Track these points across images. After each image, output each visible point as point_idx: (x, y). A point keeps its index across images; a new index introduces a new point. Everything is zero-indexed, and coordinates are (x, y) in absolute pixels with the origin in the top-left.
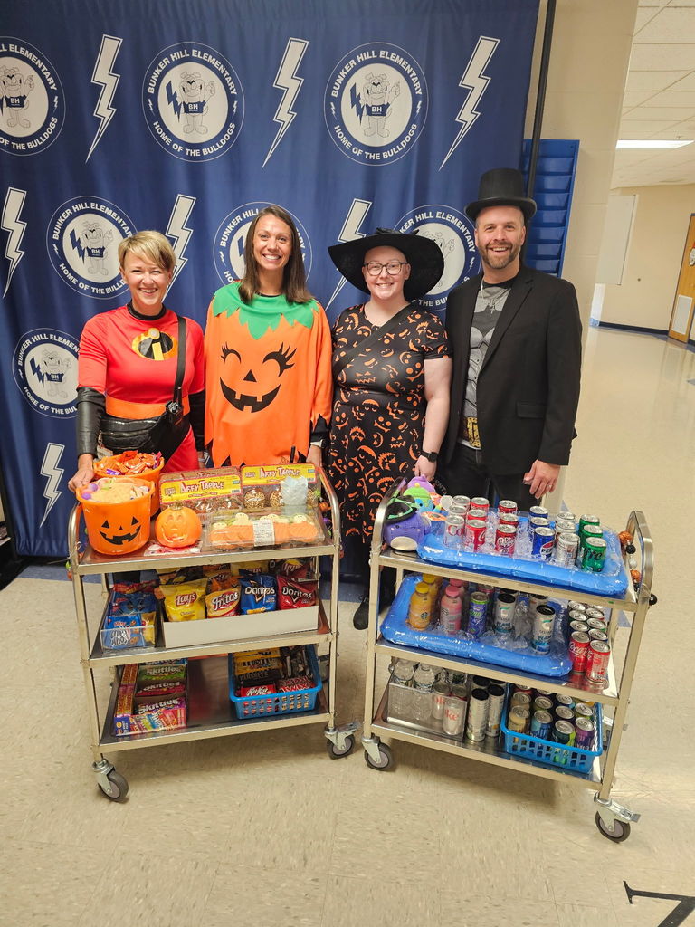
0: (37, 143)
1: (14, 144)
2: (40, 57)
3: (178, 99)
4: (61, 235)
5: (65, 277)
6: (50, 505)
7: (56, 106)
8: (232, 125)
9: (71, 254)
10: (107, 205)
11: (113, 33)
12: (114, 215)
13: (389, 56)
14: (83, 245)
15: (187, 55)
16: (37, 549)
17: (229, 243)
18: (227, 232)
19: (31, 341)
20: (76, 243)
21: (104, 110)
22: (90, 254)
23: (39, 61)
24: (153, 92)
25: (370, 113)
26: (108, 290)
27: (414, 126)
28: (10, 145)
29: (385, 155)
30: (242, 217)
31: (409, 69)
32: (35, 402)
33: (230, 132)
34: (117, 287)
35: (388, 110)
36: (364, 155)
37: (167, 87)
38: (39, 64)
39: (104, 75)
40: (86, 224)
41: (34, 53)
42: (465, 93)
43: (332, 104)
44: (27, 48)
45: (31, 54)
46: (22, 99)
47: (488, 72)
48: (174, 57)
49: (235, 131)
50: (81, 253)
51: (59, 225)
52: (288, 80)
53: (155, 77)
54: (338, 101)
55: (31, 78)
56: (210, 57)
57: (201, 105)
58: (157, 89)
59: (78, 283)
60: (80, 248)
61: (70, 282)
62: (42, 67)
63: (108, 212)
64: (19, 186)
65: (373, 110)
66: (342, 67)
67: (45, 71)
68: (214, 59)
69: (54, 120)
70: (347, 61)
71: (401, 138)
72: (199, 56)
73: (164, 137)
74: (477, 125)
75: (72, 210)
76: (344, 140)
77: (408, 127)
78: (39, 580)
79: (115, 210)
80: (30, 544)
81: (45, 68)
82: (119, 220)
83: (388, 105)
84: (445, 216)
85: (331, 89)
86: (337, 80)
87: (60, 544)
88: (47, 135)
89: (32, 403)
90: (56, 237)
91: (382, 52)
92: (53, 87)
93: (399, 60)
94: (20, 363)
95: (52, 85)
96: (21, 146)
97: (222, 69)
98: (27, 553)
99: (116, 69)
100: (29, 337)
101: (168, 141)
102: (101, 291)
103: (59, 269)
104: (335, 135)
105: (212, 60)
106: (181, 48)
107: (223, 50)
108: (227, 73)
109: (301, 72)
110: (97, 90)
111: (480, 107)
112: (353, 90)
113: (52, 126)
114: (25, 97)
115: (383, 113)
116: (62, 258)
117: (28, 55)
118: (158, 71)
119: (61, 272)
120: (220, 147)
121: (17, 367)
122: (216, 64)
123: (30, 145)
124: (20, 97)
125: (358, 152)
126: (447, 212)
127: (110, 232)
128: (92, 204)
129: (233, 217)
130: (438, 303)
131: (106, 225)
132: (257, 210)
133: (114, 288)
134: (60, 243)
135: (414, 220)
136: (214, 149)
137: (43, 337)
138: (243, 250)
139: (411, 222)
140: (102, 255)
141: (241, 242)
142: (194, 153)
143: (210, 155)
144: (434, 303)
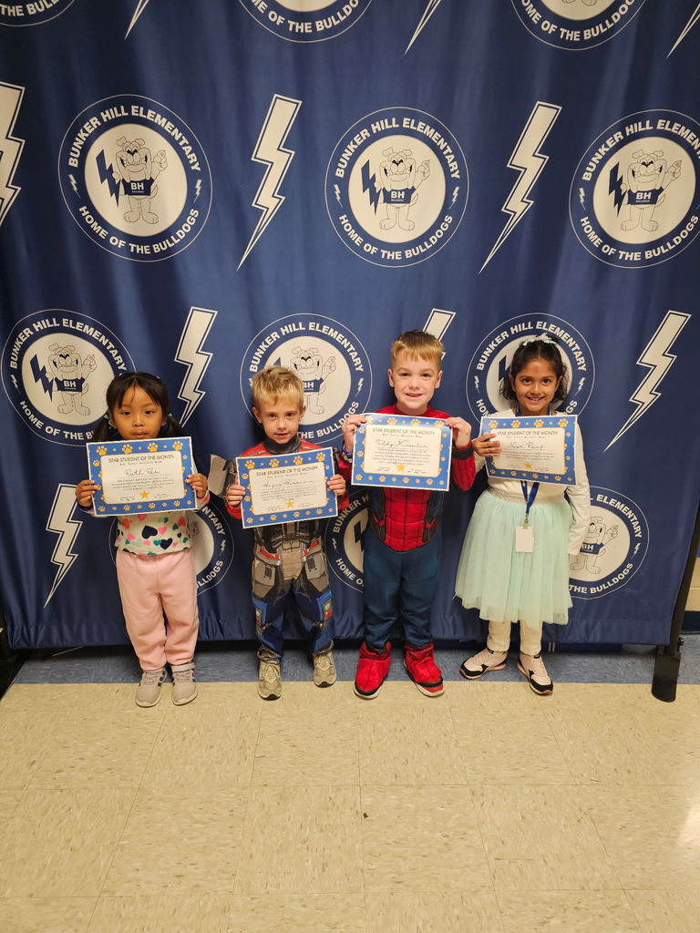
0: (44, 5)
1: (3, 6)
4: (82, 160)
5: (88, 227)
6: (61, 575)
9: (98, 191)
10: (158, 110)
12: (168, 126)
14: (117, 177)
16: (40, 639)
17: (348, 171)
18: (347, 155)
19: (33, 329)
20: (106, 173)
22: (129, 190)
26: (157, 248)
29: (587, 34)
30: (370, 131)
32: (39, 424)
34: (171, 241)
36: (558, 32)
40: (122, 141)
50: (114, 189)
51: (78, 144)
59: (108, 237)
60: (112, 181)
61: (96, 236)
63: (160, 121)
64: (12, 78)
71: (614, 7)
75: (100, 119)
76: (531, 10)
78: (47, 685)
79: (170, 118)
80: (28, 631)
82: (177, 134)
84: (671, 126)
87: (75, 628)
89: (33, 426)
90: (73, 163)
94: (13, 365)
96: (17, 11)
98: (25, 646)
100: (28, 324)
101: (262, 7)
102: (145, 249)
103: (79, 215)
116: (83, 198)
119: (82, 219)
120: (342, 19)
121: (8, 371)
123: (32, 9)
125: (549, 27)
126: (673, 119)
127: (163, 153)
128: (133, 107)
129: (357, 131)
130: (648, 255)
131: (156, 143)
132: (394, 120)
133: (167, 244)
134: (80, 172)
135: (624, 133)
136: (332, 21)
137: (52, 323)
138: (368, 182)
139: (618, 136)
140: (147, 192)
141: (366, 169)
142: (302, 27)
143: (326, 32)
144: (643, 255)
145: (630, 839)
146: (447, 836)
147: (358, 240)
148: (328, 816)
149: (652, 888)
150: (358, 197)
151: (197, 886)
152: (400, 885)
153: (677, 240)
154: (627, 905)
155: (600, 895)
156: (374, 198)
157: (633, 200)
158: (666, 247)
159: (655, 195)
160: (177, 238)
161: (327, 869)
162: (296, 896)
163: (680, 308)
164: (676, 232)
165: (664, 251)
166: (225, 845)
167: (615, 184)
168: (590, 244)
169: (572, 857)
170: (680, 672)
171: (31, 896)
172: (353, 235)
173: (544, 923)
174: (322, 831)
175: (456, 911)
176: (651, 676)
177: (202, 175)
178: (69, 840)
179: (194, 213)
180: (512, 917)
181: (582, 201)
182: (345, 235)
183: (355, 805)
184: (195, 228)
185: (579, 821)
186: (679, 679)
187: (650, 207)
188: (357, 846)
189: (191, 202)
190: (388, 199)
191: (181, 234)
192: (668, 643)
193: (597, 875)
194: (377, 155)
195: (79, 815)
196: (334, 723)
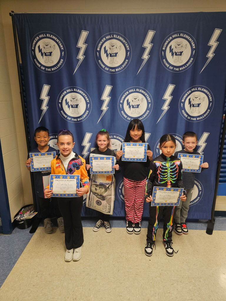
0: (55, 68)
1: (47, 69)
2: (58, 38)
3: (108, 52)
4: (62, 101)
5: (63, 115)
7: (63, 55)
8: (127, 60)
9: (65, 107)
10: (80, 90)
11: (85, 30)
12: (82, 93)
13: (184, 35)
14: (70, 104)
15: (112, 37)
17: (123, 101)
18: (123, 97)
20: (67, 103)
21: (81, 57)
22: (72, 107)
23: (58, 40)
24: (99, 50)
25: (176, 54)
26: (79, 120)
27: (192, 59)
28: (45, 69)
29: (181, 69)
30: (129, 92)
31: (190, 40)
33: (126, 63)
34: (82, 118)
35: (182, 54)
36: (173, 69)
37: (104, 48)
38: (58, 41)
39: (81, 44)
40: (72, 96)
41: (56, 37)
42: (210, 47)
43: (163, 52)
44: (53, 35)
45: (55, 37)
46: (51, 53)
47: (218, 40)
48: (107, 37)
49: (128, 62)
50: (69, 107)
51: (61, 97)
52: (148, 44)
53: (100, 45)
54: (165, 51)
55: (54, 46)
56: (120, 37)
57: (116, 54)
58: (100, 49)
59: (67, 117)
60: (68, 105)
61: (64, 117)
62: (59, 42)
63: (80, 92)
64: (48, 84)
65: (177, 53)
66: (167, 39)
67: (60, 43)
68: (122, 38)
69: (62, 60)
70: (169, 37)
71: (187, 63)
72: (116, 37)
73: (102, 65)
74: (214, 58)
75: (66, 92)
76: (167, 64)
77: (190, 59)
79: (83, 91)
81: (60, 42)
82: (84, 94)
83: (182, 52)
85: (163, 47)
86: (165, 44)
88: (59, 65)
90: (60, 101)
91: (181, 34)
92: (62, 49)
93: (187, 37)
95: (62, 48)
96: (49, 70)
97: (124, 41)
99: (86, 42)
101: (104, 67)
102: (75, 120)
104: (163, 62)
105: (121, 38)
106: (110, 35)
107: (125, 35)
108: (126, 43)
109: (152, 41)
110: (78, 50)
111: (215, 52)
112: (171, 47)
113: (61, 62)
114: (52, 52)
115: (181, 55)
116: (62, 109)
117: (54, 37)
118: (101, 42)
119: (61, 113)
120: (122, 68)
122: (122, 39)
123: (53, 69)
124: (50, 52)
125: (171, 68)
126: (202, 88)
127: (81, 99)
128: (74, 89)
129: (126, 92)
130: (198, 119)
131: (79, 97)
132: (134, 89)
133: (81, 119)
134: (61, 103)
135: (191, 91)
136: (120, 69)
137: (53, 137)
138: (128, 103)
139: (190, 91)
140: (77, 107)
141: (128, 101)
142: (113, 70)
143: (118, 71)
144: (197, 119)
145: (196, 267)
146: (149, 265)
147: (126, 117)
148: (119, 259)
149: (201, 278)
150: (126, 107)
151: (88, 274)
152: (137, 275)
153: (205, 115)
154: (194, 282)
155: (187, 279)
156: (130, 107)
157: (193, 106)
158: (202, 117)
159: (199, 105)
160: (83, 117)
161: (119, 271)
162: (112, 277)
163: (207, 131)
164: (205, 113)
165: (202, 118)
166: (94, 265)
167: (190, 102)
168: (185, 117)
169: (181, 271)
170: (214, 227)
171: (49, 274)
172: (125, 116)
173: (172, 284)
174: (118, 263)
175: (151, 281)
176: (206, 228)
177: (90, 103)
178: (57, 263)
179: (87, 111)
180: (164, 283)
181: (182, 106)
182: (123, 116)
183: (126, 257)
184: (88, 115)
185: (183, 263)
186: (214, 229)
187: (197, 108)
188: (127, 266)
189: (87, 109)
190: (133, 107)
191: (84, 116)
192: (211, 219)
193: (187, 275)
194: (130, 97)
195: (58, 257)
196: (121, 238)
